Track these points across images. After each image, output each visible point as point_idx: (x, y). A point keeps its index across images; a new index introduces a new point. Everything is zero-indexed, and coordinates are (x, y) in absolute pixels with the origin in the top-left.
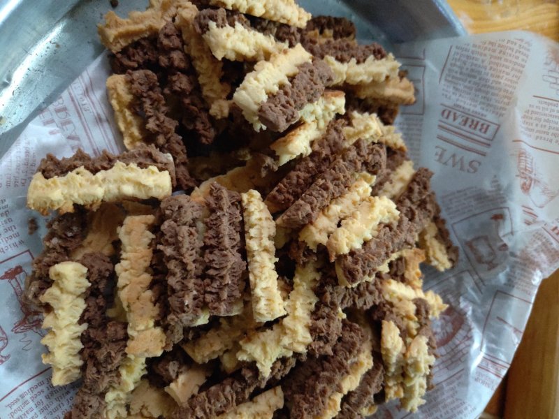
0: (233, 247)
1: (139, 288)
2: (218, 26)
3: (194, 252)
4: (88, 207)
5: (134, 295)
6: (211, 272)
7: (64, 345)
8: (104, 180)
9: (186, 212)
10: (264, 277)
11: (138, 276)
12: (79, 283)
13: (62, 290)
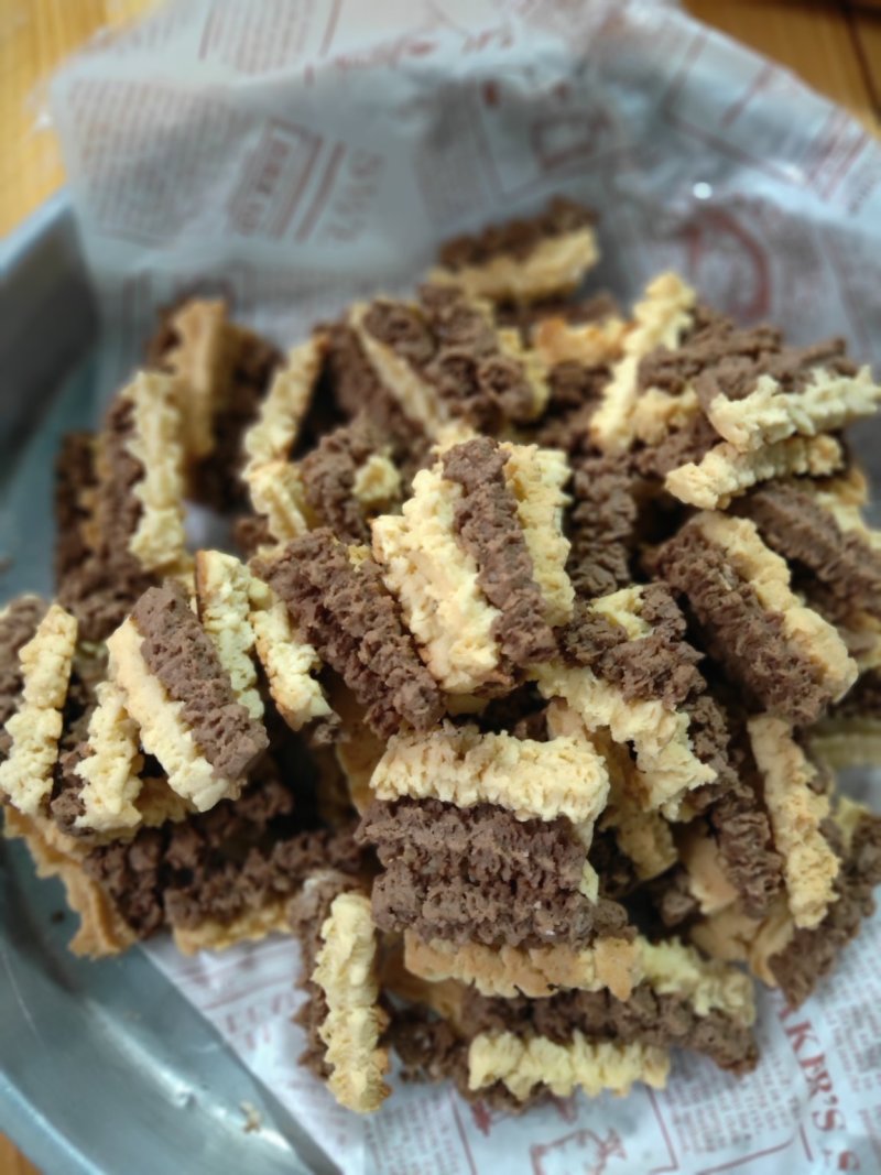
0: (468, 829)
1: (522, 970)
2: (82, 813)
3: (469, 895)
4: (383, 1029)
5: (534, 978)
6: (507, 875)
7: (602, 1074)
8: (341, 1008)
9: (400, 903)
10: (524, 800)
11: (504, 966)
12: (504, 1049)
13: (513, 1072)
